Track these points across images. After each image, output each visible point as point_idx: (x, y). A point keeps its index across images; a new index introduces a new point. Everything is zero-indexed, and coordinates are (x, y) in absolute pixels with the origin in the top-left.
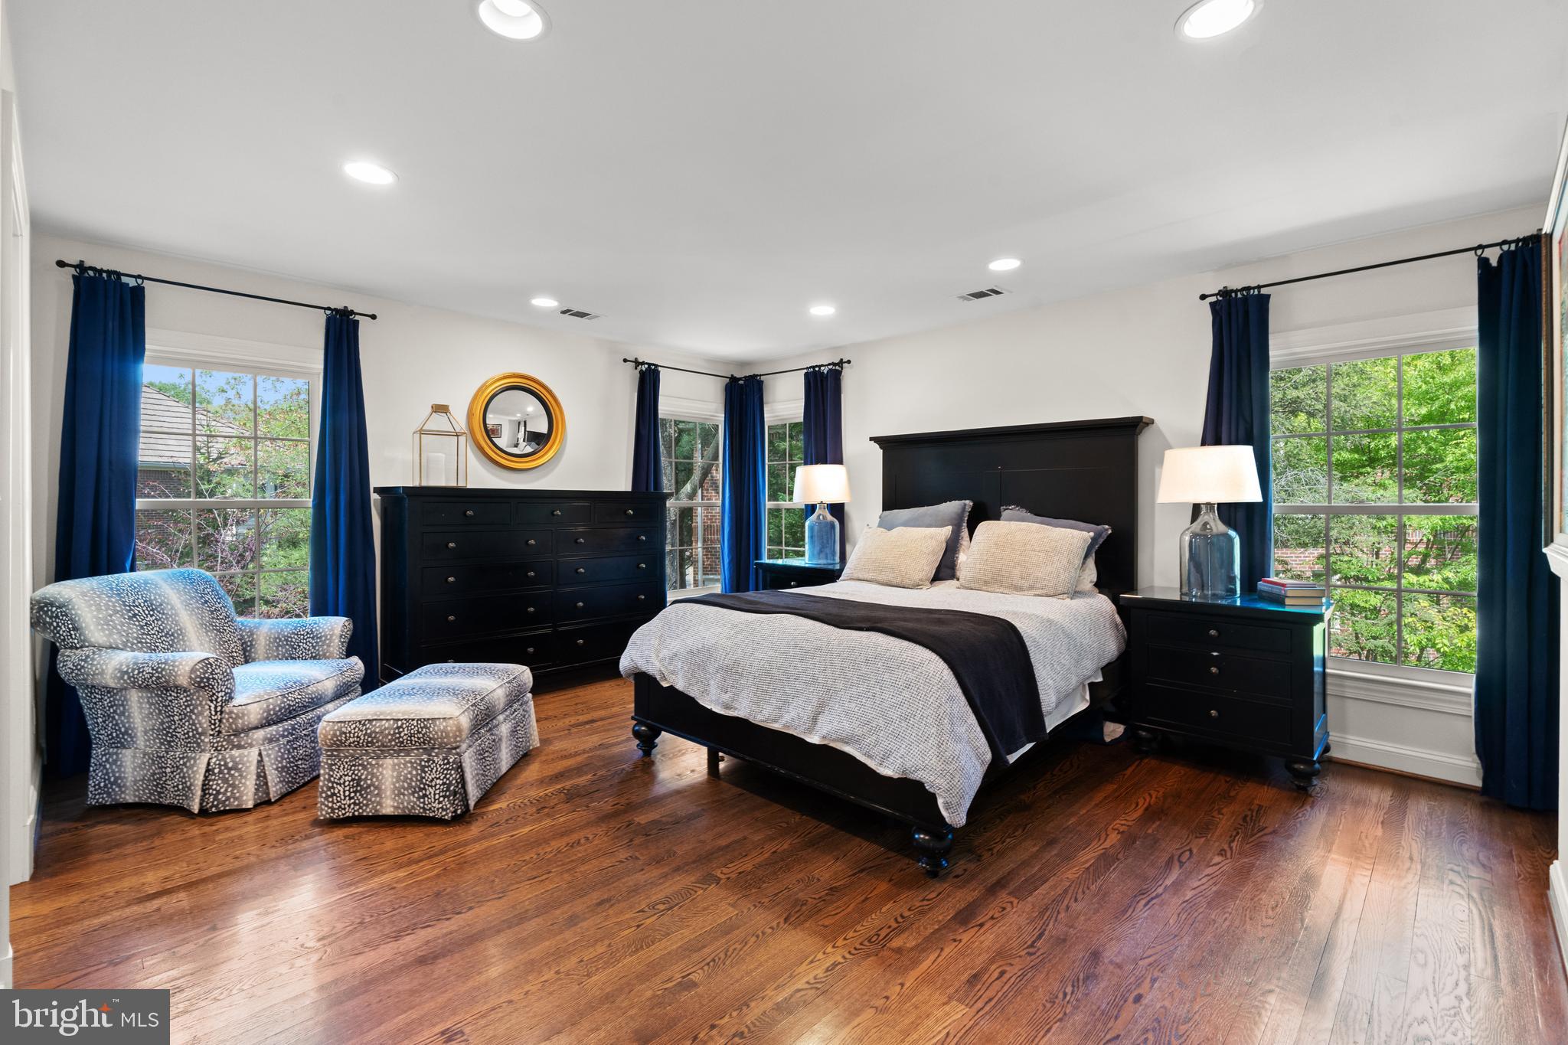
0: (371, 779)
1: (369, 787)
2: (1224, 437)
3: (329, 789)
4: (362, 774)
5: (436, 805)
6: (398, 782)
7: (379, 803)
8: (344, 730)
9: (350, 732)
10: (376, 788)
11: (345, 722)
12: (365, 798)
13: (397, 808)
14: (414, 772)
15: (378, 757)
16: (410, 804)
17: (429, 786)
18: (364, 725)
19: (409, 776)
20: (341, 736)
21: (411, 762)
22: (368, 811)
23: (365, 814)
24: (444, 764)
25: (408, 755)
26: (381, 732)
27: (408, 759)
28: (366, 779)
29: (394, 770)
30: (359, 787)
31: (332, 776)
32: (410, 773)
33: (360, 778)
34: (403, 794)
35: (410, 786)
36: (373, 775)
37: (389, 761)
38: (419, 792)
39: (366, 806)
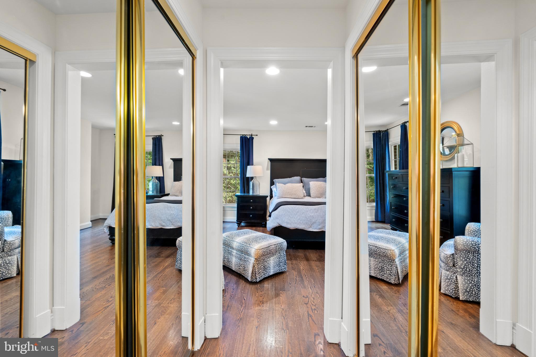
0: (268, 265)
1: (267, 268)
2: (157, 163)
3: (258, 271)
4: (266, 264)
5: (283, 267)
6: (274, 264)
7: (269, 272)
8: (264, 251)
9: (266, 251)
10: (269, 267)
11: (263, 248)
12: (266, 272)
13: (273, 272)
14: (278, 260)
15: (269, 258)
16: (277, 270)
17: (281, 263)
18: (268, 248)
19: (277, 261)
20: (264, 253)
21: (277, 257)
22: (267, 276)
23: (266, 277)
24: (284, 255)
27: (276, 256)
28: (267, 265)
29: (273, 260)
30: (265, 268)
31: (258, 267)
32: (277, 260)
33: (265, 265)
34: (275, 267)
35: (277, 264)
36: (268, 263)
37: (272, 258)
38: (279, 265)
39: (266, 274)
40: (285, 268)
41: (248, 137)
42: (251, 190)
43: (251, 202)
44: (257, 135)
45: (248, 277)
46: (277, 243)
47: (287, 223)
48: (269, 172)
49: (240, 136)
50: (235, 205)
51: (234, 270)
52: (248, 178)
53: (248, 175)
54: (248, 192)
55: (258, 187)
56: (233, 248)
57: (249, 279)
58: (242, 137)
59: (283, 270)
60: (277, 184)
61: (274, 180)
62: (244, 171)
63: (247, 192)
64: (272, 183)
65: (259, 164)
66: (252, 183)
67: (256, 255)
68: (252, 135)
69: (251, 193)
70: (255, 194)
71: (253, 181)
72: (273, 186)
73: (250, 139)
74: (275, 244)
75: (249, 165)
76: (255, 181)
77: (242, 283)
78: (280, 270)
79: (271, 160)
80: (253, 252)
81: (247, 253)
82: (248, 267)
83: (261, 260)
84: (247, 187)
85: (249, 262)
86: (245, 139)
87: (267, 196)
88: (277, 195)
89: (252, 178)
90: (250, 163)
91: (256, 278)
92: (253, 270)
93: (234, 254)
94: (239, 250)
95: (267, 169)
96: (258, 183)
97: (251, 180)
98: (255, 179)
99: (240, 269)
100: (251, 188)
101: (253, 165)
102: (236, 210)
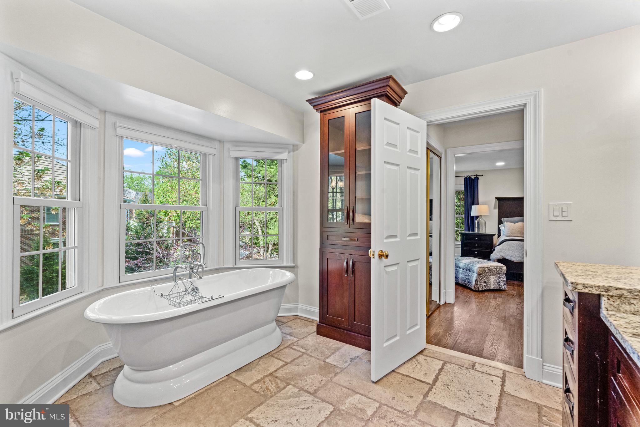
1: (488, 283)
3: (480, 283)
5: (503, 286)
6: (494, 281)
7: (490, 287)
11: (484, 267)
12: (487, 286)
13: (493, 287)
14: (498, 279)
15: (490, 276)
16: (497, 286)
19: (496, 280)
21: (496, 277)
22: (487, 288)
24: (504, 277)
25: (495, 275)
26: (493, 270)
29: (493, 279)
30: (486, 283)
31: (480, 280)
33: (486, 281)
34: (495, 284)
35: (497, 282)
36: (489, 280)
37: (492, 277)
38: (499, 283)
39: (487, 287)
40: (504, 287)
41: (473, 178)
42: (476, 229)
43: (477, 240)
44: (482, 175)
45: (472, 287)
46: (497, 266)
47: (511, 256)
48: (496, 211)
49: (464, 177)
50: (460, 243)
51: (460, 283)
52: (473, 217)
53: (473, 214)
54: (473, 230)
55: (484, 226)
56: (460, 268)
57: (473, 288)
58: (466, 178)
59: (503, 289)
60: (505, 223)
61: (502, 219)
62: (468, 210)
63: (471, 230)
64: (500, 222)
65: (484, 204)
66: (477, 221)
67: (478, 271)
68: (477, 176)
69: (476, 231)
70: (481, 232)
71: (478, 220)
72: (501, 225)
73: (475, 180)
74: (494, 266)
75: (473, 204)
76: (480, 219)
77: (467, 291)
78: (499, 287)
79: (499, 199)
80: (476, 269)
81: (471, 271)
82: (471, 280)
83: (483, 276)
84: (472, 225)
85: (472, 276)
86: (470, 180)
87: (494, 235)
88: (505, 233)
89: (477, 217)
90: (475, 202)
91: (478, 288)
92: (476, 282)
93: (460, 272)
94: (464, 269)
95: (495, 208)
96: (484, 222)
97: (476, 219)
98: (481, 218)
99: (465, 282)
100: (476, 227)
101: (478, 204)
102: (460, 247)
